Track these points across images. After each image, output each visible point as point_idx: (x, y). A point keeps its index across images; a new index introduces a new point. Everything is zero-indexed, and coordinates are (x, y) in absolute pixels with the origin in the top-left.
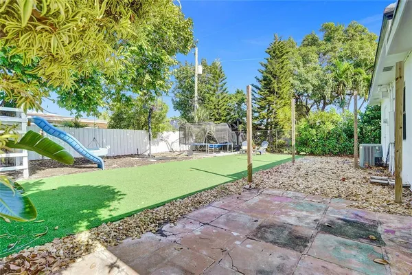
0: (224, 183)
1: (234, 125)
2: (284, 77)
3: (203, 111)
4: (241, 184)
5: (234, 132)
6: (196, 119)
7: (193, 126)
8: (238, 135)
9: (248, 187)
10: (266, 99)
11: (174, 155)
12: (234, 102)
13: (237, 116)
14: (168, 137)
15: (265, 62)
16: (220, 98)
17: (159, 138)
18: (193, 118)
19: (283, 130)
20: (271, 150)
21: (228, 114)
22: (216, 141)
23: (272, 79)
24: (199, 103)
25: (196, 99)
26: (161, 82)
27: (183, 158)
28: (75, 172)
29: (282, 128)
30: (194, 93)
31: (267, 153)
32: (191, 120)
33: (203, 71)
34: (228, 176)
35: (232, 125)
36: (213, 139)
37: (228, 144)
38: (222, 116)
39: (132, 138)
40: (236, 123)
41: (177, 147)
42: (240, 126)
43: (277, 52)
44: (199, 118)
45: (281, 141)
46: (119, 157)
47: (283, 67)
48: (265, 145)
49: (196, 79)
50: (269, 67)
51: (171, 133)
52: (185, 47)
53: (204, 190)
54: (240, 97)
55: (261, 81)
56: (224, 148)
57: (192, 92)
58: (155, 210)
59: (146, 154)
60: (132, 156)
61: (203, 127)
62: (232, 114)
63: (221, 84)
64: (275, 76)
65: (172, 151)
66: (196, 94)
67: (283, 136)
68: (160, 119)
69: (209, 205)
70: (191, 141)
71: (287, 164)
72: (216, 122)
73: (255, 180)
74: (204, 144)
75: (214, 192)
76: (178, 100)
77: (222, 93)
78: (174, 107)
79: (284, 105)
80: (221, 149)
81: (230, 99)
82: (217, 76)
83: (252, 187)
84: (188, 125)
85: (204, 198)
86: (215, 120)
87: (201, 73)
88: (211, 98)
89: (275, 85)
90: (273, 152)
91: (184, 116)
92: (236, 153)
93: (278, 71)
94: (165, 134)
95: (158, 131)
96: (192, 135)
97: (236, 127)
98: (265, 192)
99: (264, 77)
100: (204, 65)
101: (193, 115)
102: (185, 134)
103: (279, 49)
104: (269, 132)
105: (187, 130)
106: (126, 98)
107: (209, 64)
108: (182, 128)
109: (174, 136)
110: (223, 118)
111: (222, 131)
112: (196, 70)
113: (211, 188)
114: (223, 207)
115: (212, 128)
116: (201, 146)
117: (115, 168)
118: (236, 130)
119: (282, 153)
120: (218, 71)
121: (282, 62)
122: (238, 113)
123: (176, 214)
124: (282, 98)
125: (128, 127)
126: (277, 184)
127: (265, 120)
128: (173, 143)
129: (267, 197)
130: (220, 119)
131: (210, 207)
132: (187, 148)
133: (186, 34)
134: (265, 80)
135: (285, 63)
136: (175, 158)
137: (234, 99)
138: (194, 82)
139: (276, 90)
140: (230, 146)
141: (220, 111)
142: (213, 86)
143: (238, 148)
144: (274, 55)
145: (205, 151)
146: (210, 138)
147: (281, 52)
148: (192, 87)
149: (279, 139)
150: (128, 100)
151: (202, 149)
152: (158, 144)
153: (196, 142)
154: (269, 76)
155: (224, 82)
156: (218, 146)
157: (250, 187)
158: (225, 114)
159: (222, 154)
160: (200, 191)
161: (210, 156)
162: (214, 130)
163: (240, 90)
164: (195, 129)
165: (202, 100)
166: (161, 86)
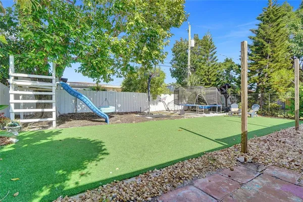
0: (212, 151)
1: (223, 89)
2: (280, 40)
3: (195, 77)
4: (232, 154)
5: (223, 95)
6: (189, 84)
7: (186, 90)
8: (226, 98)
9: (242, 159)
10: (257, 64)
11: (169, 113)
12: (224, 70)
13: (225, 81)
14: (165, 99)
15: (256, 28)
16: (210, 66)
17: (157, 99)
18: (186, 83)
19: (277, 93)
20: (262, 113)
21: (218, 79)
22: (206, 103)
23: (265, 43)
24: (191, 71)
25: (189, 67)
26: (157, 52)
27: (176, 117)
28: (88, 125)
29: (276, 91)
30: (187, 63)
31: (258, 116)
32: (185, 85)
33: (196, 44)
34: (217, 141)
35: (221, 89)
36: (203, 101)
37: (217, 106)
38: (212, 81)
39: (137, 99)
40: (225, 87)
41: (172, 107)
42: (230, 89)
43: (272, 16)
44: (191, 83)
45: (275, 104)
46: (126, 113)
47: (278, 30)
48: (256, 108)
49: (189, 52)
50: (262, 32)
51: (168, 95)
52: (178, 20)
53: (188, 158)
54: (229, 65)
55: (252, 47)
56: (213, 109)
57: (186, 62)
58: (125, 182)
59: (146, 112)
60: (136, 113)
61: (195, 90)
62: (221, 79)
63: (212, 53)
64: (268, 41)
65: (168, 110)
66: (189, 63)
67: (277, 100)
68: (159, 84)
69: (192, 184)
70: (184, 102)
71: (288, 130)
72: (206, 86)
73: (250, 151)
74: (195, 105)
75: (199, 163)
76: (175, 69)
77: (212, 62)
78: (172, 75)
79: (279, 69)
80: (210, 110)
81: (220, 67)
82: (208, 47)
83: (248, 160)
84: (181, 88)
85: (186, 172)
86: (206, 84)
87: (194, 46)
88: (202, 66)
89: (269, 50)
90: (264, 115)
91: (179, 82)
92: (225, 114)
93: (273, 35)
94: (163, 96)
95: (157, 94)
96: (185, 98)
97: (225, 91)
98: (268, 171)
99: (255, 42)
100: (196, 39)
101: (187, 81)
102: (178, 97)
103: (273, 13)
104: (260, 95)
105: (180, 93)
106: (131, 67)
107: (201, 38)
108: (176, 92)
109: (170, 98)
110: (212, 83)
111: (211, 94)
112: (189, 43)
113: (196, 156)
114: (209, 191)
115: (202, 91)
116: (193, 107)
117: (118, 123)
118: (225, 94)
119: (276, 116)
120: (209, 43)
121: (278, 25)
122: (227, 78)
123: (145, 195)
124: (277, 62)
125: (134, 90)
126: (285, 161)
127: (256, 84)
128: (169, 103)
129: (274, 182)
130: (210, 84)
131: (192, 188)
132: (180, 108)
133: (178, 9)
134: (256, 46)
135: (280, 25)
136: (168, 117)
137: (223, 67)
138: (187, 54)
139: (269, 54)
140: (219, 108)
141: (210, 77)
142: (204, 55)
143: (227, 110)
144: (268, 19)
145: (196, 111)
146: (200, 100)
147: (275, 16)
148: (186, 58)
149: (271, 102)
150: (132, 69)
151: (193, 110)
152: (157, 104)
153: (188, 103)
154: (261, 40)
155: (213, 52)
156: (208, 108)
157: (245, 160)
158: (215, 79)
159: (212, 114)
160: (183, 160)
161: (200, 116)
162: (205, 93)
163: (229, 59)
164: (187, 92)
165: (194, 69)
166: (157, 55)
